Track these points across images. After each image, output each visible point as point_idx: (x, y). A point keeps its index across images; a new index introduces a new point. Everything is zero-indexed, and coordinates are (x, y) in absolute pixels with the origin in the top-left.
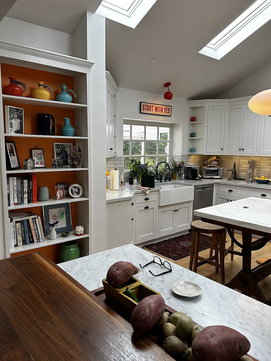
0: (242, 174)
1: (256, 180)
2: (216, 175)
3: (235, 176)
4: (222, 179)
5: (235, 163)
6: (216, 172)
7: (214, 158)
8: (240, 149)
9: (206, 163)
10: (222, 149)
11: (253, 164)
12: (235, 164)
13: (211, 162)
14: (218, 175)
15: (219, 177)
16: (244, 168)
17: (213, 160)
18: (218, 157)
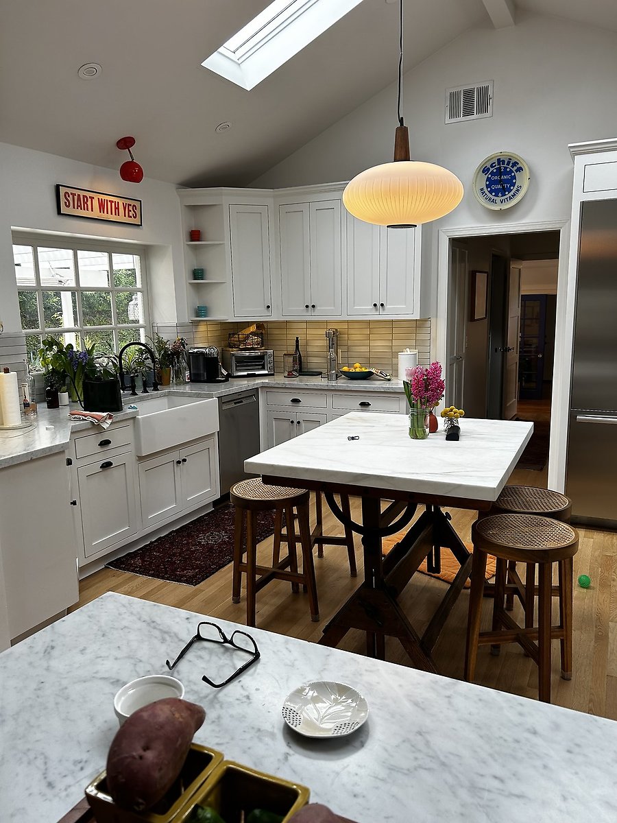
0: (315, 362)
1: (344, 373)
2: (260, 367)
3: (301, 368)
4: (273, 375)
5: (297, 338)
6: (259, 361)
7: (253, 329)
8: (307, 306)
9: (236, 341)
10: (268, 307)
11: (335, 339)
12: (297, 341)
13: (247, 337)
14: (263, 368)
15: (266, 372)
16: (316, 344)
17: (250, 334)
18: (260, 325)
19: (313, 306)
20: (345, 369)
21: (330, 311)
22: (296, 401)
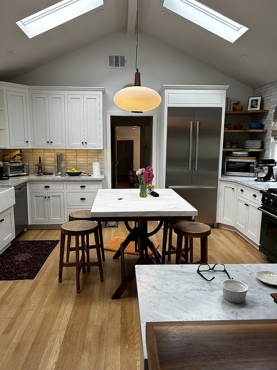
0: (49, 168)
1: (68, 173)
2: (22, 171)
3: (41, 170)
4: (28, 175)
5: (40, 157)
6: (21, 168)
7: (18, 152)
8: (48, 142)
9: (9, 159)
10: (27, 142)
11: (60, 158)
12: (40, 158)
13: (15, 156)
14: (24, 172)
15: (26, 174)
16: (50, 160)
17: (16, 155)
18: (21, 150)
19: (51, 142)
20: (69, 171)
21: (59, 145)
22: (47, 187)
